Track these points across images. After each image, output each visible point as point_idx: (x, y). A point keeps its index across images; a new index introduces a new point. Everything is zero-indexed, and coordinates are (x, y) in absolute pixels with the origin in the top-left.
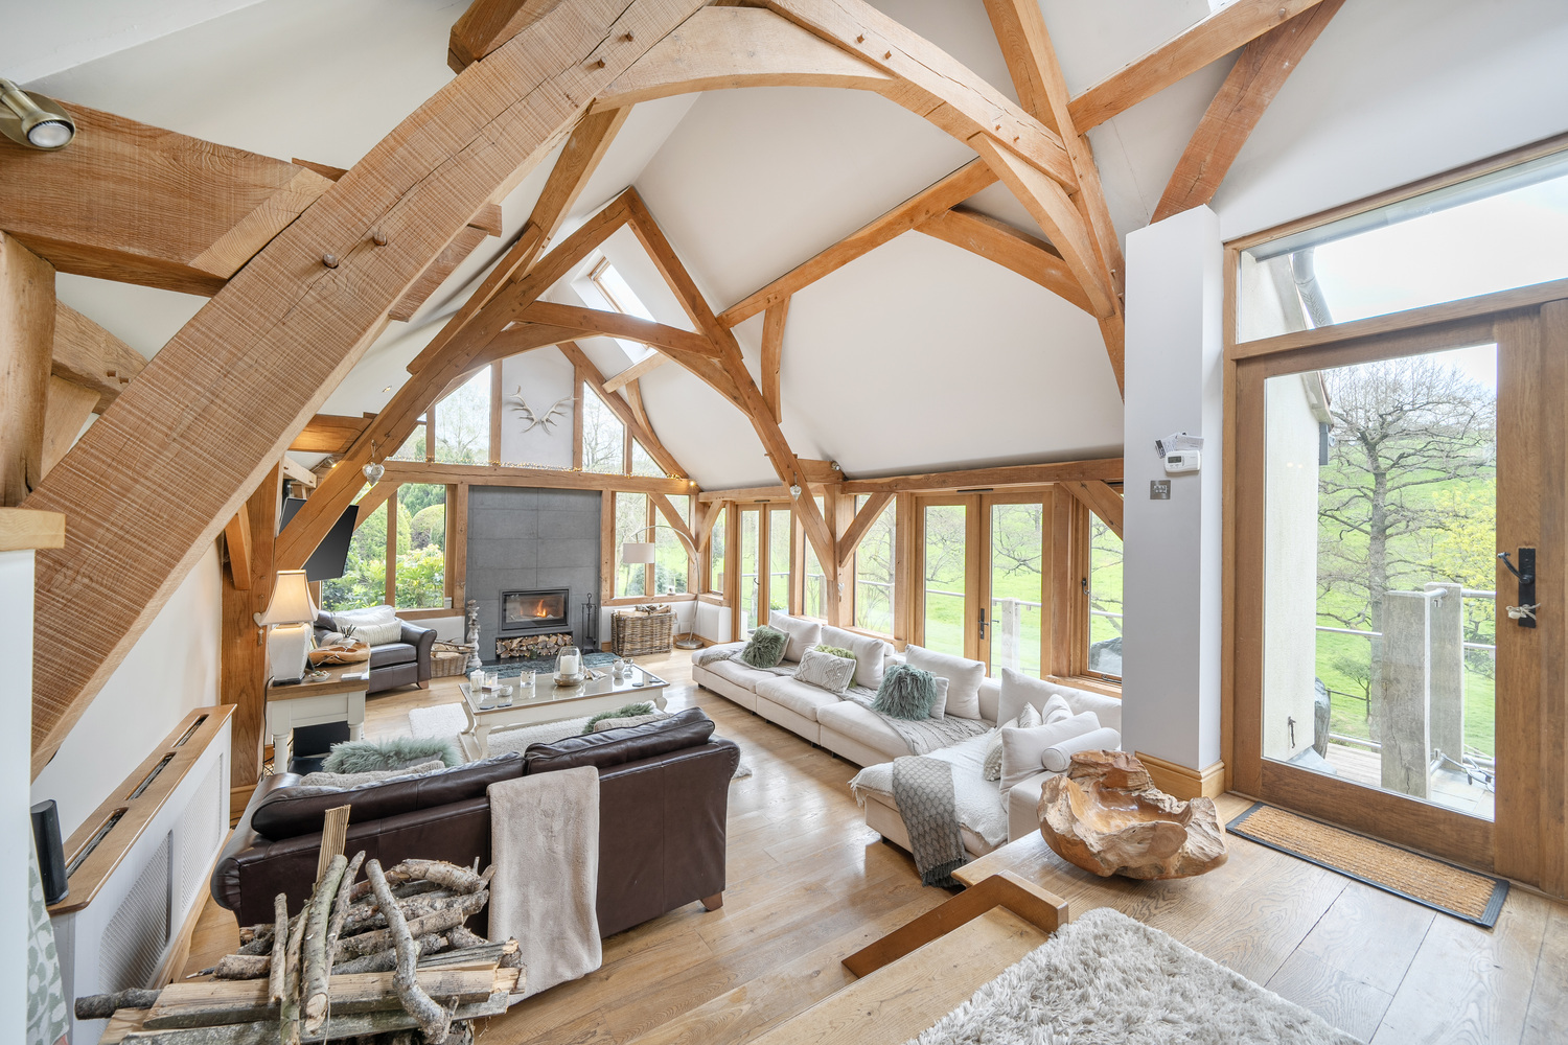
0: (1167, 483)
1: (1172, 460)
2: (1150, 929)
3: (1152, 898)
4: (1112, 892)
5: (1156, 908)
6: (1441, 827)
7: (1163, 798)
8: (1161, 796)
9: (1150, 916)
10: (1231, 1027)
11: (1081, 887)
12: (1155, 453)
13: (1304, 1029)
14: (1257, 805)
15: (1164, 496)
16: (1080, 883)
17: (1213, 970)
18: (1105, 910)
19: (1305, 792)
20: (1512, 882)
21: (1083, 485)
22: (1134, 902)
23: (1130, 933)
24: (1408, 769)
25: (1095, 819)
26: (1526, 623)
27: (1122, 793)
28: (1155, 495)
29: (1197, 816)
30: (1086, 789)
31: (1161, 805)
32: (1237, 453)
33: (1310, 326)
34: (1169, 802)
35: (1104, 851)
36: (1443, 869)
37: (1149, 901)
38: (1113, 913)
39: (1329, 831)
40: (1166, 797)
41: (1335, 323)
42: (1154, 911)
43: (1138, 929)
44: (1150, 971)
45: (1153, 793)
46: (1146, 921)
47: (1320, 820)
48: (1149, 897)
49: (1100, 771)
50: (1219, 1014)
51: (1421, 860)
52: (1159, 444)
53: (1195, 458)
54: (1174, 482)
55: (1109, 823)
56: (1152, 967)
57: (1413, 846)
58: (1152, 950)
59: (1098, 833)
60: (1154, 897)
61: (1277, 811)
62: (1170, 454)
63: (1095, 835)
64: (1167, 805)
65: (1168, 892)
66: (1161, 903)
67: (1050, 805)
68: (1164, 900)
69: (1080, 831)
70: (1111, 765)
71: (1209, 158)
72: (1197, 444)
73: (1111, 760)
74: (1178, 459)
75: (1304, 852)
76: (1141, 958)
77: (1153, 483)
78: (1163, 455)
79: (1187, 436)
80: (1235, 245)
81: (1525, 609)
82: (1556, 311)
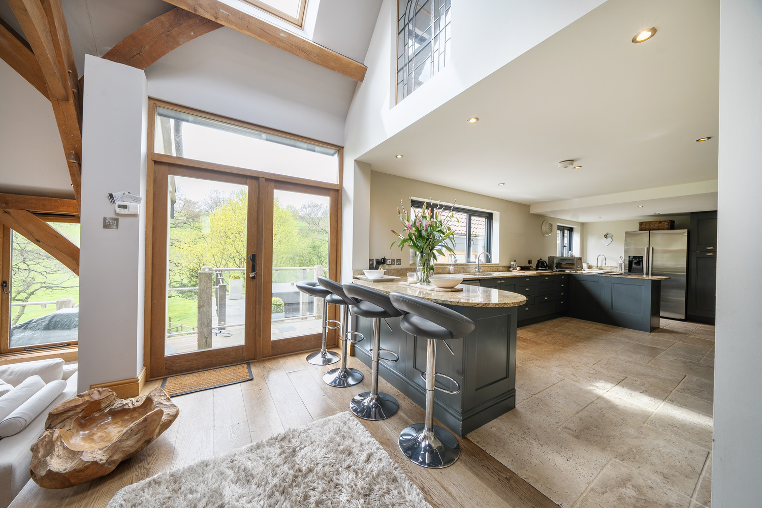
0: (117, 220)
1: (120, 206)
2: (155, 476)
3: (143, 461)
4: (116, 478)
5: (148, 464)
6: (231, 354)
7: (127, 402)
8: (125, 402)
9: (147, 471)
10: (216, 485)
11: (92, 494)
12: (107, 201)
13: (236, 457)
14: (165, 380)
15: (115, 227)
16: (90, 492)
17: (195, 468)
18: (122, 492)
19: (185, 363)
20: (249, 361)
21: (5, 212)
22: (134, 473)
23: (146, 490)
24: (207, 338)
25: (82, 443)
26: (253, 278)
27: (97, 415)
28: (106, 226)
29: (156, 400)
30: (68, 428)
31: (127, 407)
32: (153, 208)
33: (174, 154)
34: (131, 402)
35: (110, 457)
36: (234, 368)
37: (142, 464)
38: (127, 488)
39: (197, 374)
40: (128, 401)
41: (184, 157)
42: (148, 467)
43: (150, 483)
44: (169, 498)
45: (118, 403)
46: (147, 476)
47: (192, 372)
48: (141, 461)
49: (79, 410)
50: (209, 484)
51: (227, 368)
52: (111, 196)
53: (136, 207)
54: (121, 219)
55: (93, 439)
56: (169, 495)
57: (223, 365)
58: (163, 487)
59: (101, 449)
60: (144, 459)
61: (174, 378)
62: (118, 203)
63: (100, 452)
64: (130, 405)
65: (149, 450)
66: (149, 459)
67: (48, 458)
68: (150, 456)
69: (87, 458)
70: (88, 401)
71: (147, 47)
72: (137, 200)
73: (87, 398)
74: (125, 207)
75: (194, 389)
76: (160, 496)
77: (105, 219)
78: (114, 203)
79: (131, 194)
80: (156, 102)
81: (253, 273)
82: (262, 181)
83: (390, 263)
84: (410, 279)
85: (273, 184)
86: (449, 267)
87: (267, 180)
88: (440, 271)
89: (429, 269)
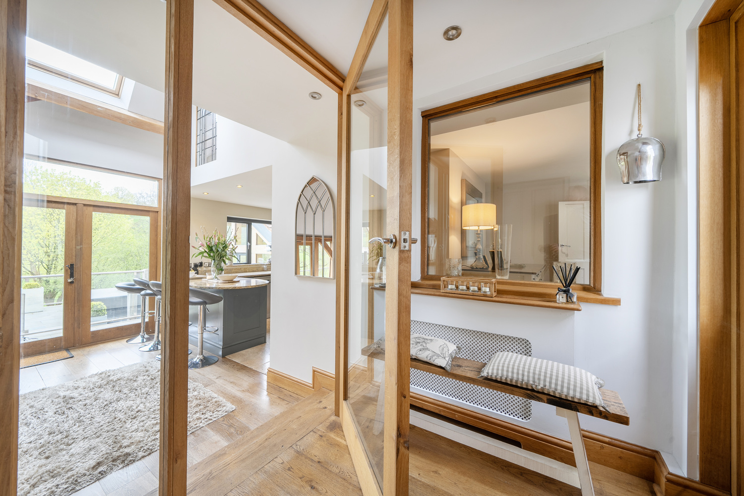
20: (68, 348)
26: (71, 282)
81: (72, 279)
82: (80, 206)
83: (207, 266)
84: (208, 277)
85: (91, 208)
86: (263, 266)
87: (85, 205)
88: (255, 269)
89: (220, 270)
